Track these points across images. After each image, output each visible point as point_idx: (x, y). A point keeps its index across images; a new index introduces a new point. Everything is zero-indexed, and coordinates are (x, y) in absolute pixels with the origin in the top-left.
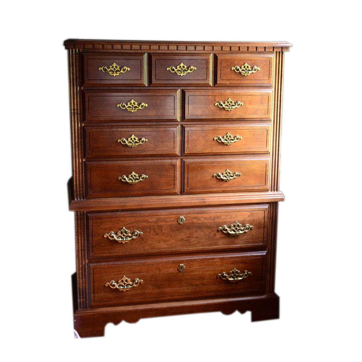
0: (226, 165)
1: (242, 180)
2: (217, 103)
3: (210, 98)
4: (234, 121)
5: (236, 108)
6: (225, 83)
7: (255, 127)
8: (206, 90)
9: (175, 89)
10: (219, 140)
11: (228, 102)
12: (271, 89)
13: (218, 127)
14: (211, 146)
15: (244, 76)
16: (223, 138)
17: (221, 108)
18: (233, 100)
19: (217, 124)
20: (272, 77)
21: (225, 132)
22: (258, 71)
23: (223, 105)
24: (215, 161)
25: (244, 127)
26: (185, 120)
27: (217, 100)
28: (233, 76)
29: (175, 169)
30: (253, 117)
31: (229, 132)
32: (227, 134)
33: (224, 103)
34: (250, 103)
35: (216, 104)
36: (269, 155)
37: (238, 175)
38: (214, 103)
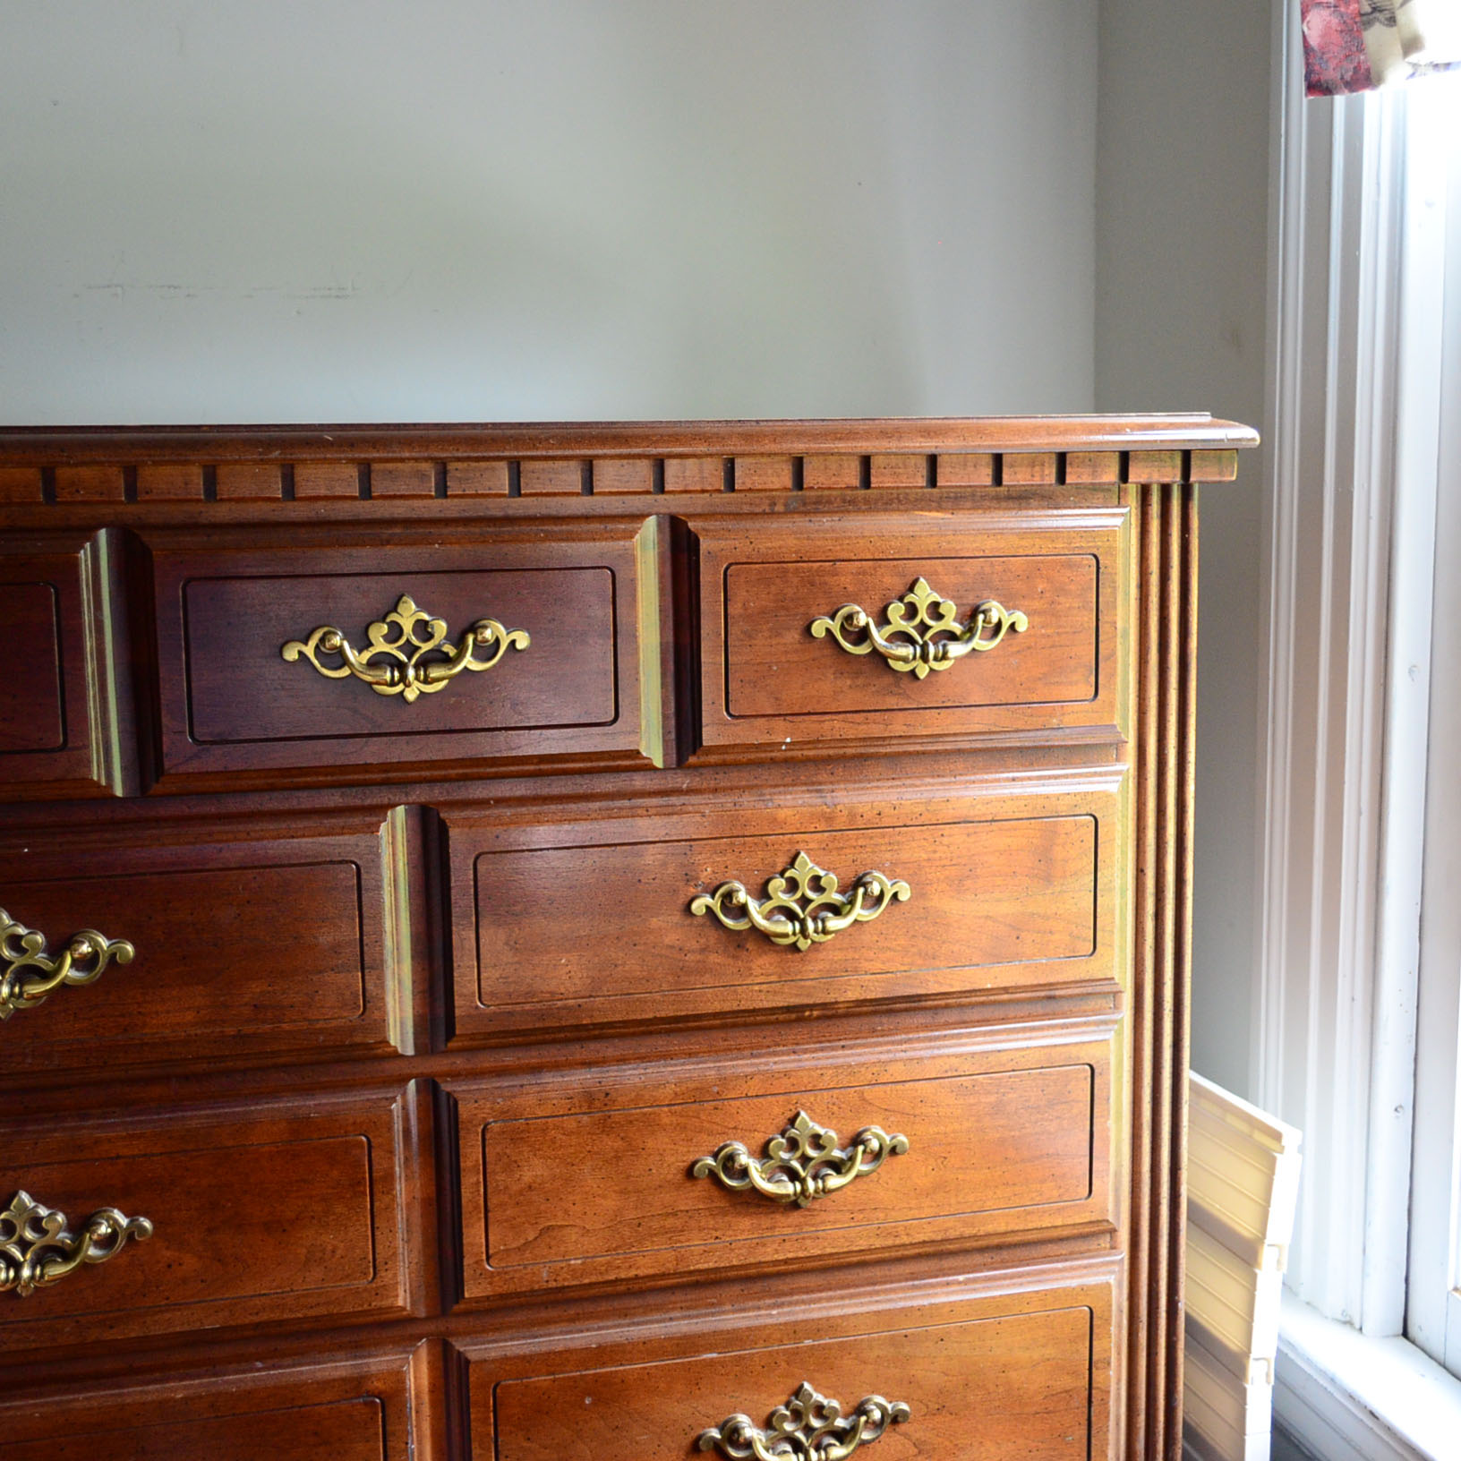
0: (796, 1352)
1: (914, 1451)
2: (707, 900)
3: (649, 859)
4: (847, 1016)
5: (857, 926)
6: (765, 739)
7: (1004, 1057)
8: (618, 803)
9: (368, 802)
10: (730, 1177)
11: (793, 885)
12: (1107, 762)
13: (723, 1080)
14: (670, 1222)
15: (905, 683)
16: (764, 1153)
17: (739, 932)
18: (828, 870)
19: (714, 1052)
20: (1119, 679)
21: (777, 1111)
22: (1019, 639)
23: (753, 906)
24: (702, 1336)
25: (920, 1059)
26: (451, 1045)
27: (706, 875)
28: (829, 687)
29: (389, 1428)
30: (989, 986)
31: (810, 1110)
32: (792, 1121)
33: (763, 894)
34: (963, 878)
35: (698, 906)
36: (1105, 1242)
37: (888, 1420)
38: (682, 900)
